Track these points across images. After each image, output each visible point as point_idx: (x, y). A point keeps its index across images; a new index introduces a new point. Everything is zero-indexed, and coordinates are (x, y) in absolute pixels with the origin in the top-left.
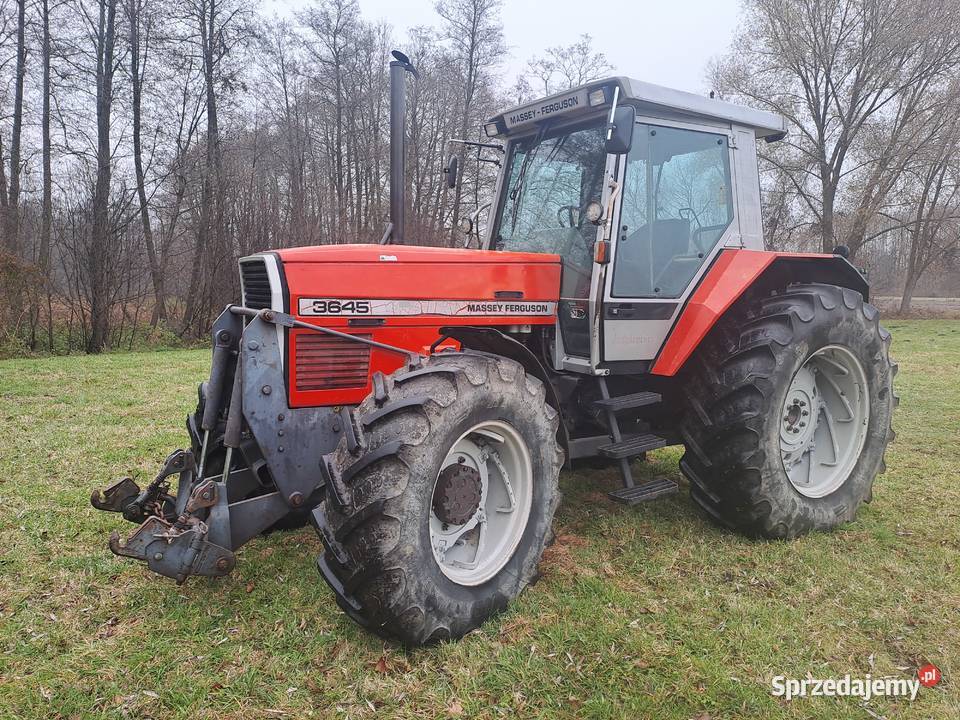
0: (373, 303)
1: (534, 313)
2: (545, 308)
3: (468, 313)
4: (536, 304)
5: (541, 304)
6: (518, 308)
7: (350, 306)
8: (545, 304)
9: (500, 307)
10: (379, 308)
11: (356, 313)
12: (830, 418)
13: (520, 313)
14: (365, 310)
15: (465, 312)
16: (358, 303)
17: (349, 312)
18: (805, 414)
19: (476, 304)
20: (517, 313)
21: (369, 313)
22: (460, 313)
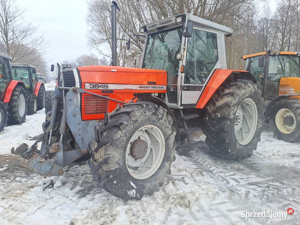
0: (110, 85)
1: (160, 89)
2: (163, 88)
3: (140, 89)
4: (160, 86)
5: (162, 86)
6: (155, 87)
7: (102, 86)
8: (163, 86)
9: (149, 87)
10: (111, 87)
11: (104, 88)
14: (107, 87)
16: (104, 85)
17: (101, 88)
18: (239, 119)
19: (142, 86)
20: (155, 89)
21: (108, 89)
22: (137, 89)
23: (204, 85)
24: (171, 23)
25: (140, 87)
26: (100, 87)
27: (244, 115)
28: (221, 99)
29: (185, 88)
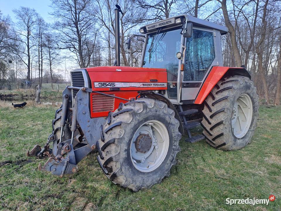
0: (116, 83)
1: (161, 86)
4: (161, 83)
8: (164, 83)
9: (152, 85)
10: (118, 85)
11: (111, 87)
16: (112, 84)
19: (145, 83)
20: (156, 86)
21: (115, 87)
22: (140, 87)
23: (202, 82)
24: (170, 24)
25: (143, 85)
26: (108, 85)
29: (185, 85)
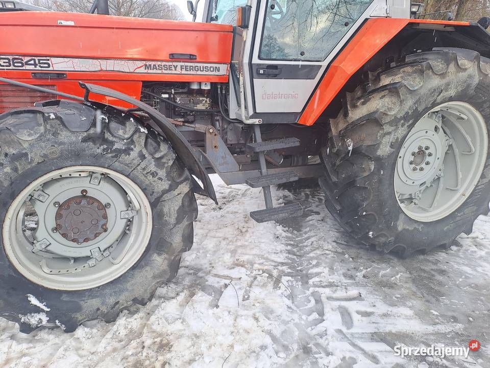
0: (54, 60)
1: (207, 73)
2: (217, 69)
3: (146, 71)
4: (209, 65)
5: (214, 65)
6: (191, 68)
7: (32, 62)
8: (217, 65)
9: (176, 67)
10: (59, 65)
11: (38, 68)
12: (457, 151)
13: (194, 72)
14: (47, 65)
15: (142, 70)
16: (39, 60)
17: (32, 67)
18: (430, 155)
19: (152, 63)
20: (192, 72)
21: (51, 68)
22: (137, 71)
23: (325, 64)
25: (148, 67)
26: (27, 64)
27: (450, 146)
28: (363, 104)
29: (261, 72)
